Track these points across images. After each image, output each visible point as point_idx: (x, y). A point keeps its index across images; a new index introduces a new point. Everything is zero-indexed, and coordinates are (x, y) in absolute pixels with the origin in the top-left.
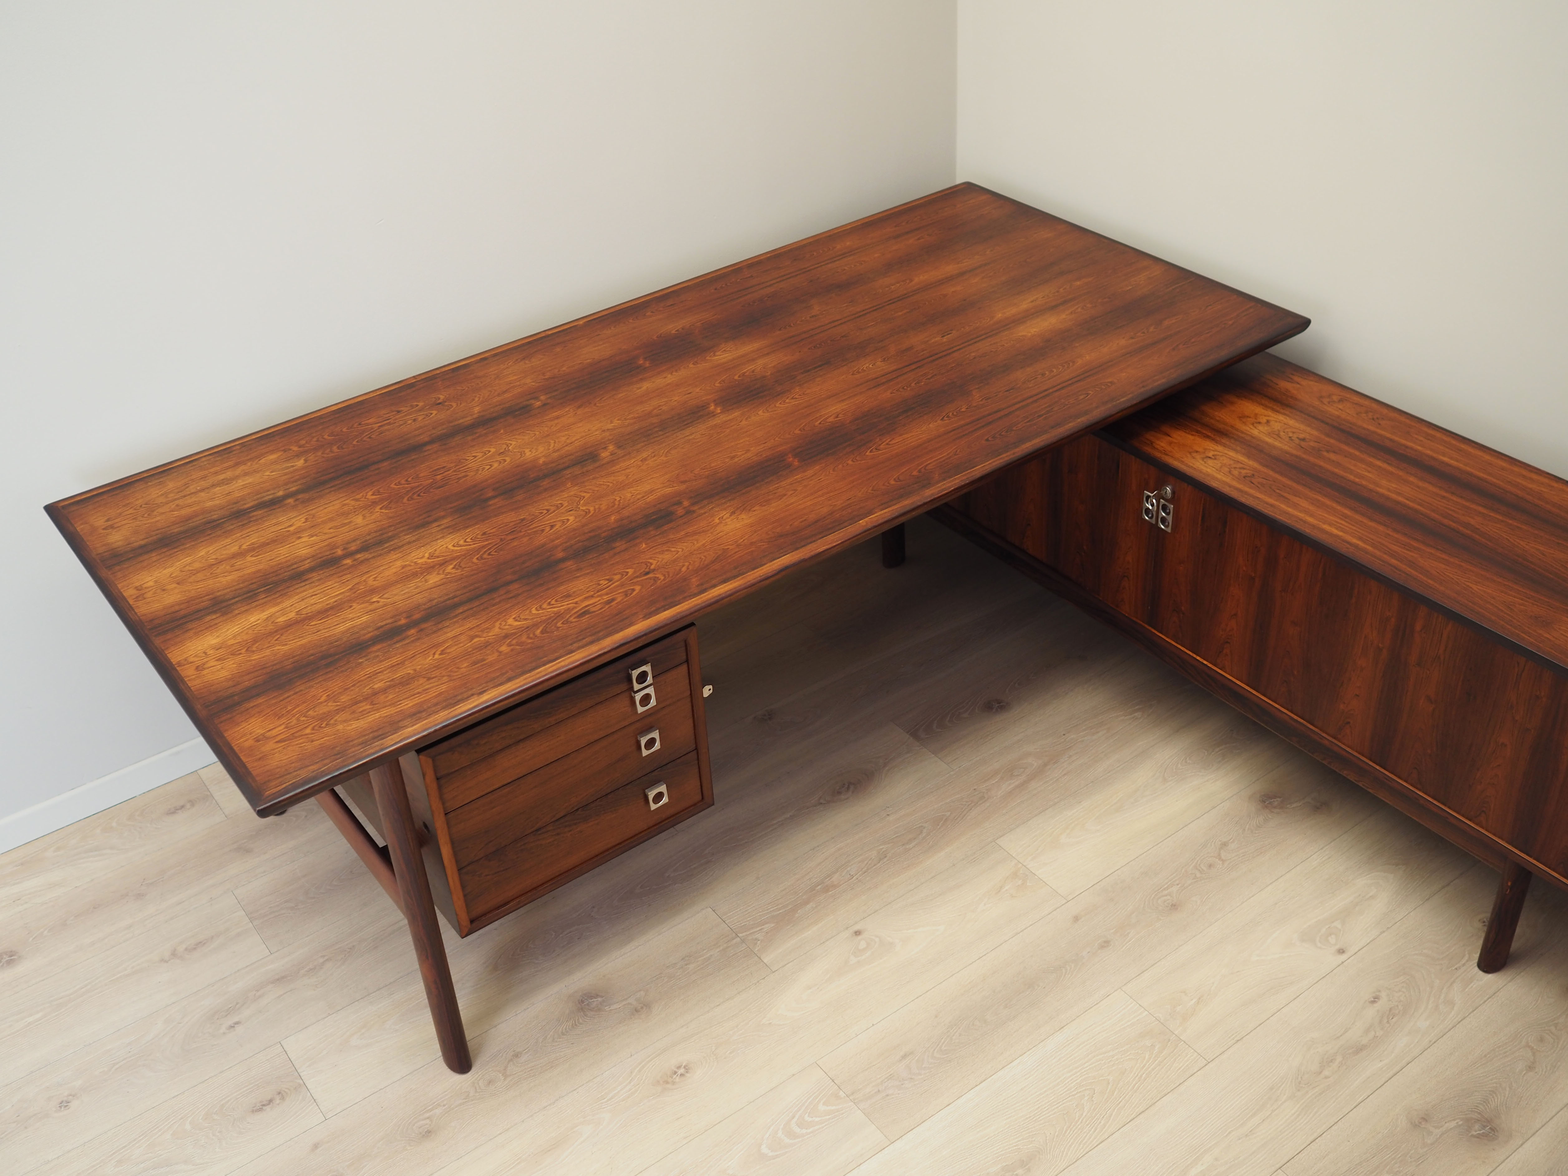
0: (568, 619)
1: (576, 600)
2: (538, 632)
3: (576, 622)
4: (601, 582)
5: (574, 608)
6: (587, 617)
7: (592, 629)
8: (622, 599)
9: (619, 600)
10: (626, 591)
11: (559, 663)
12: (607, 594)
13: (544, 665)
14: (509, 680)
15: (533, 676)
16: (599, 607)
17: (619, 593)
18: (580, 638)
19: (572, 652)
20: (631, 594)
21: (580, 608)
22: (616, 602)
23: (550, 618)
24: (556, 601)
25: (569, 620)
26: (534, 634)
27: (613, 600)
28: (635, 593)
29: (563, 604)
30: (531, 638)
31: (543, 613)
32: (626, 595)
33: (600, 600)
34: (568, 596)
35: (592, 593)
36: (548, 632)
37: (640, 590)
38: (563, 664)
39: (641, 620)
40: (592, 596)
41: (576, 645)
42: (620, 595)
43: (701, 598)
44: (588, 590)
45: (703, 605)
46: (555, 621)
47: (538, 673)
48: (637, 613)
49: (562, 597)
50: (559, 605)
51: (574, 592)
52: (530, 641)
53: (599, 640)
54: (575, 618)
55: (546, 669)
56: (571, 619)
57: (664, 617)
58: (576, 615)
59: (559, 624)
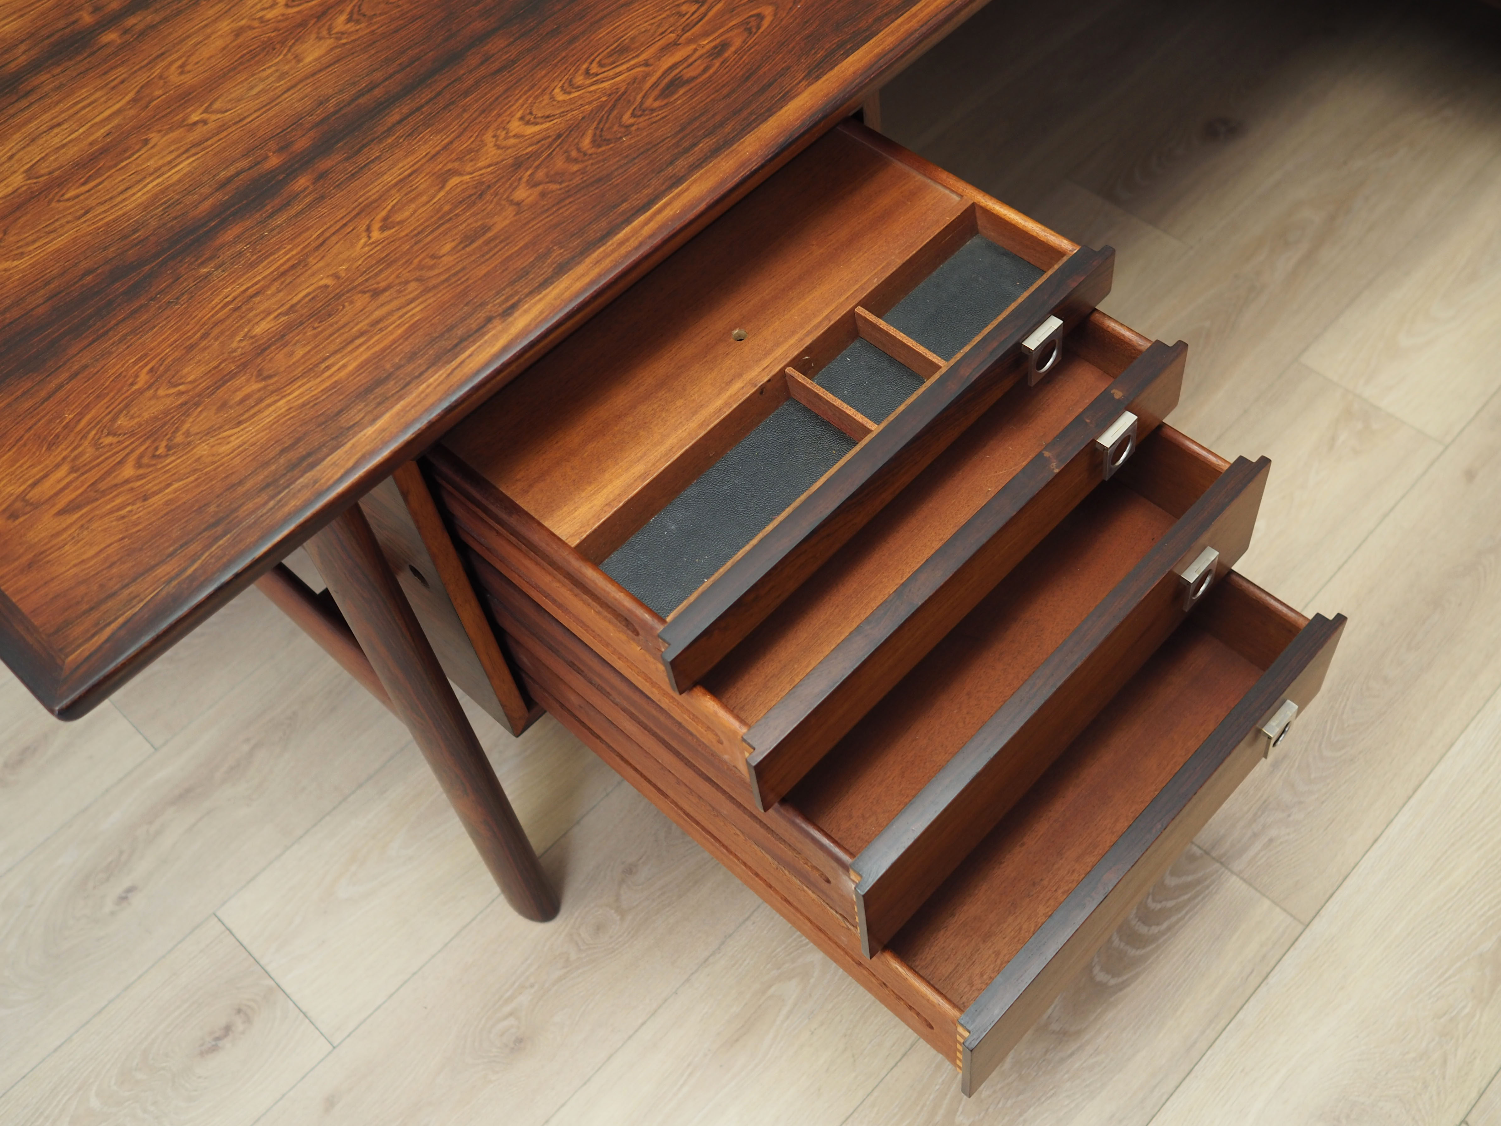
0: (641, 103)
1: (643, 57)
2: (586, 143)
3: (662, 107)
4: (684, 8)
5: (646, 76)
6: (681, 92)
7: (704, 119)
8: (744, 42)
9: (737, 43)
10: (745, 22)
11: (660, 211)
12: (705, 34)
13: (628, 221)
14: (561, 270)
15: (613, 252)
16: (700, 66)
17: (731, 29)
18: (686, 144)
19: (678, 181)
20: (758, 28)
21: (659, 74)
22: (732, 49)
23: (601, 107)
24: (600, 65)
25: (644, 106)
26: (579, 150)
27: (724, 46)
28: (766, 23)
29: (617, 70)
30: (576, 161)
31: (580, 97)
32: (749, 30)
33: (695, 50)
34: (622, 50)
35: (673, 36)
36: (608, 141)
37: (775, 15)
38: (668, 213)
39: (804, 83)
40: (675, 44)
41: (682, 163)
42: (736, 31)
43: (915, 15)
44: (661, 30)
45: (924, 29)
46: (615, 112)
47: (622, 243)
48: (788, 68)
49: (610, 55)
50: (611, 73)
51: (633, 39)
52: (575, 168)
53: (727, 143)
54: (655, 100)
55: (635, 232)
56: (649, 102)
57: (852, 70)
58: (656, 92)
59: (627, 119)
